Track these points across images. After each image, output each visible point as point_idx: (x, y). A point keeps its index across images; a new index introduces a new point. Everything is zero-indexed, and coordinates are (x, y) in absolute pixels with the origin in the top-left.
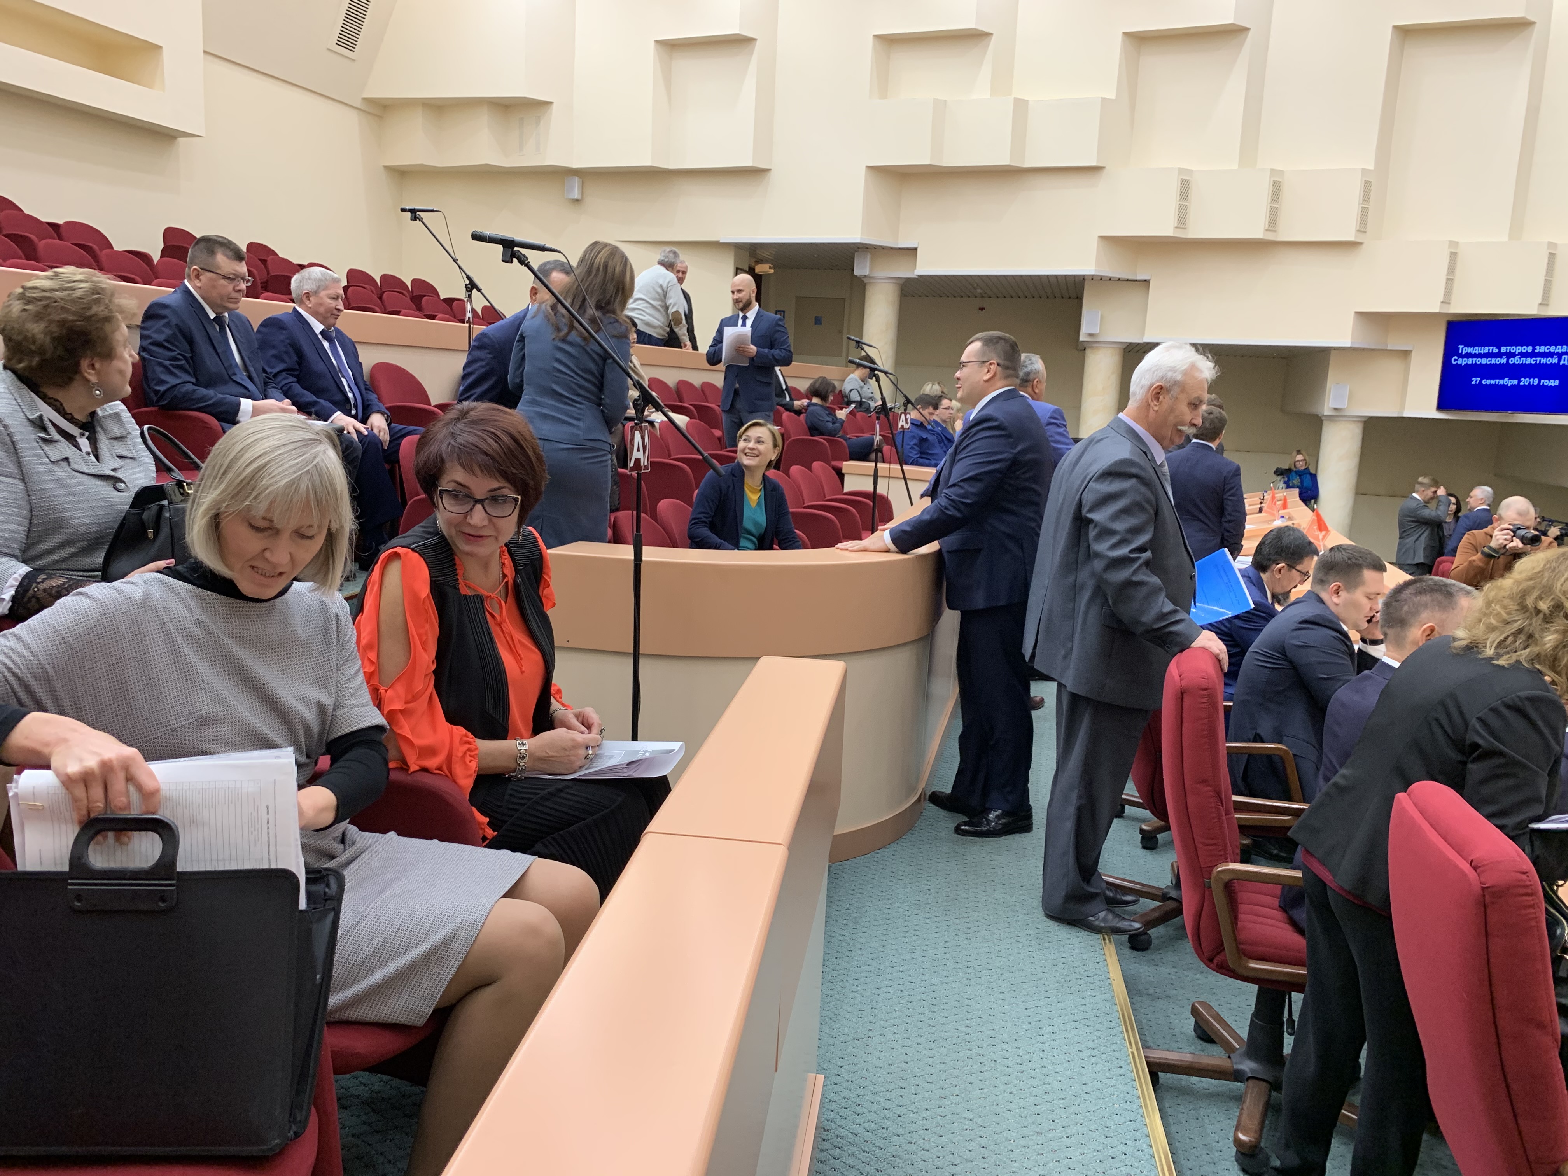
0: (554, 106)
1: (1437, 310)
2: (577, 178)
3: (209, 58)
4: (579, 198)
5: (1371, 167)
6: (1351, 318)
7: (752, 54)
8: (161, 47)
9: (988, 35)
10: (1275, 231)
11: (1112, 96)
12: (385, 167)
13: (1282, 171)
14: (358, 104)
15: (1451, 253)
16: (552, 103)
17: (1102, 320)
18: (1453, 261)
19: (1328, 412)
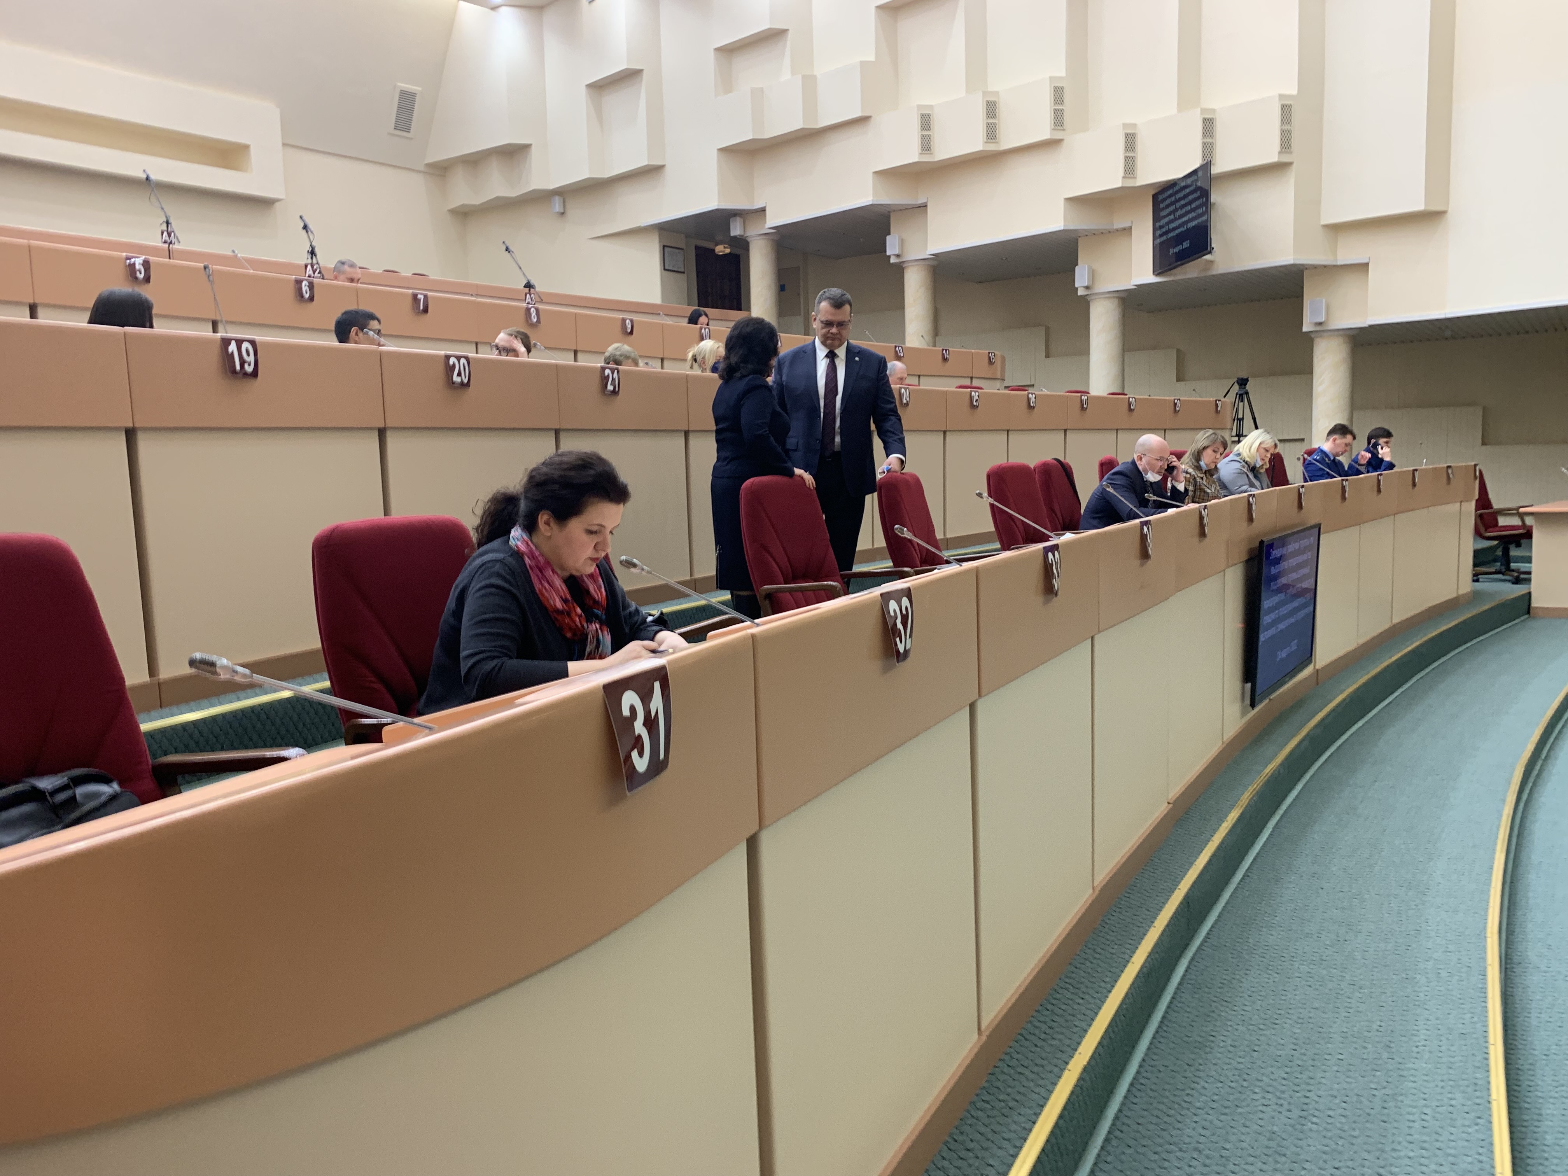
0: (533, 148)
1: (1119, 185)
2: (557, 197)
3: (286, 148)
4: (562, 211)
5: (1062, 73)
6: (1062, 203)
7: (641, 81)
8: (249, 146)
9: (786, 30)
10: (997, 142)
11: (872, 58)
12: (449, 211)
13: (997, 93)
14: (422, 168)
15: (1127, 134)
16: (530, 145)
17: (902, 242)
18: (1130, 140)
19: (1081, 292)
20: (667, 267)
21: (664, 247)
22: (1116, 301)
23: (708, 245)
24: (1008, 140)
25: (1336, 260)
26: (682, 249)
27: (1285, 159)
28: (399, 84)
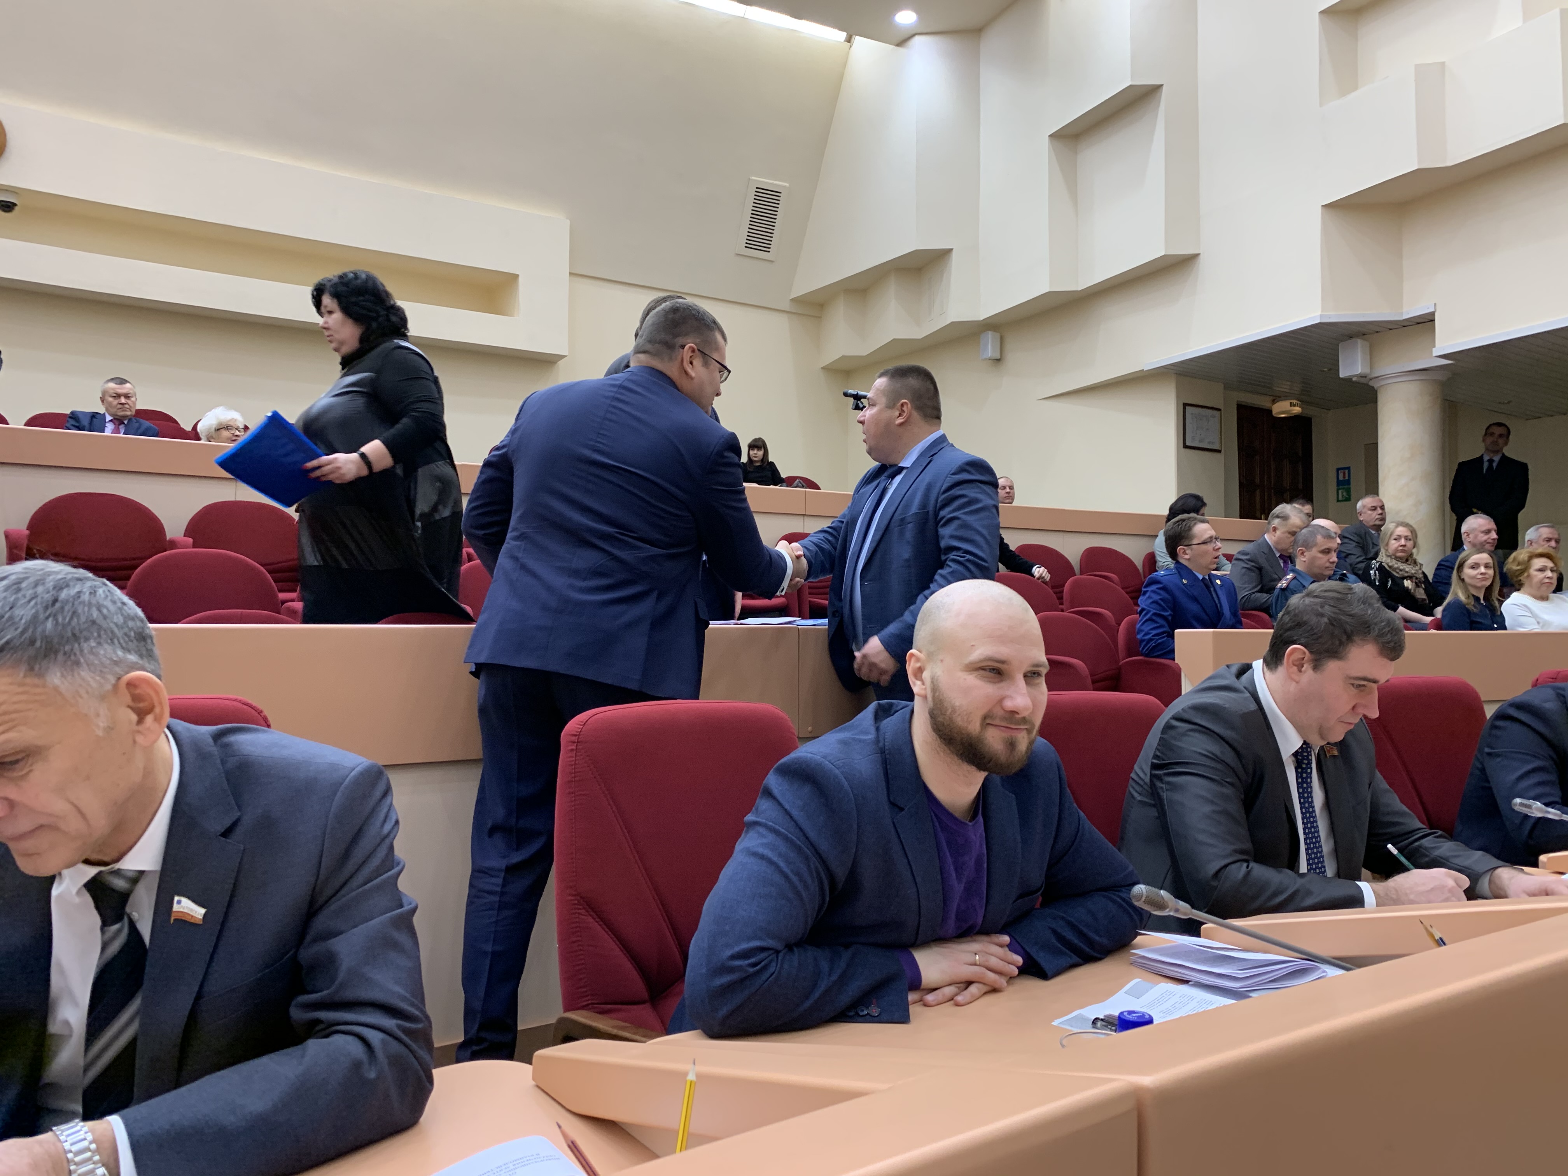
0: (954, 255)
2: (990, 332)
3: (576, 279)
4: (998, 356)
7: (1158, 106)
8: (517, 276)
12: (823, 366)
14: (786, 306)
16: (949, 250)
20: (1188, 444)
21: (1185, 405)
23: (1262, 401)
26: (1219, 410)
28: (754, 178)
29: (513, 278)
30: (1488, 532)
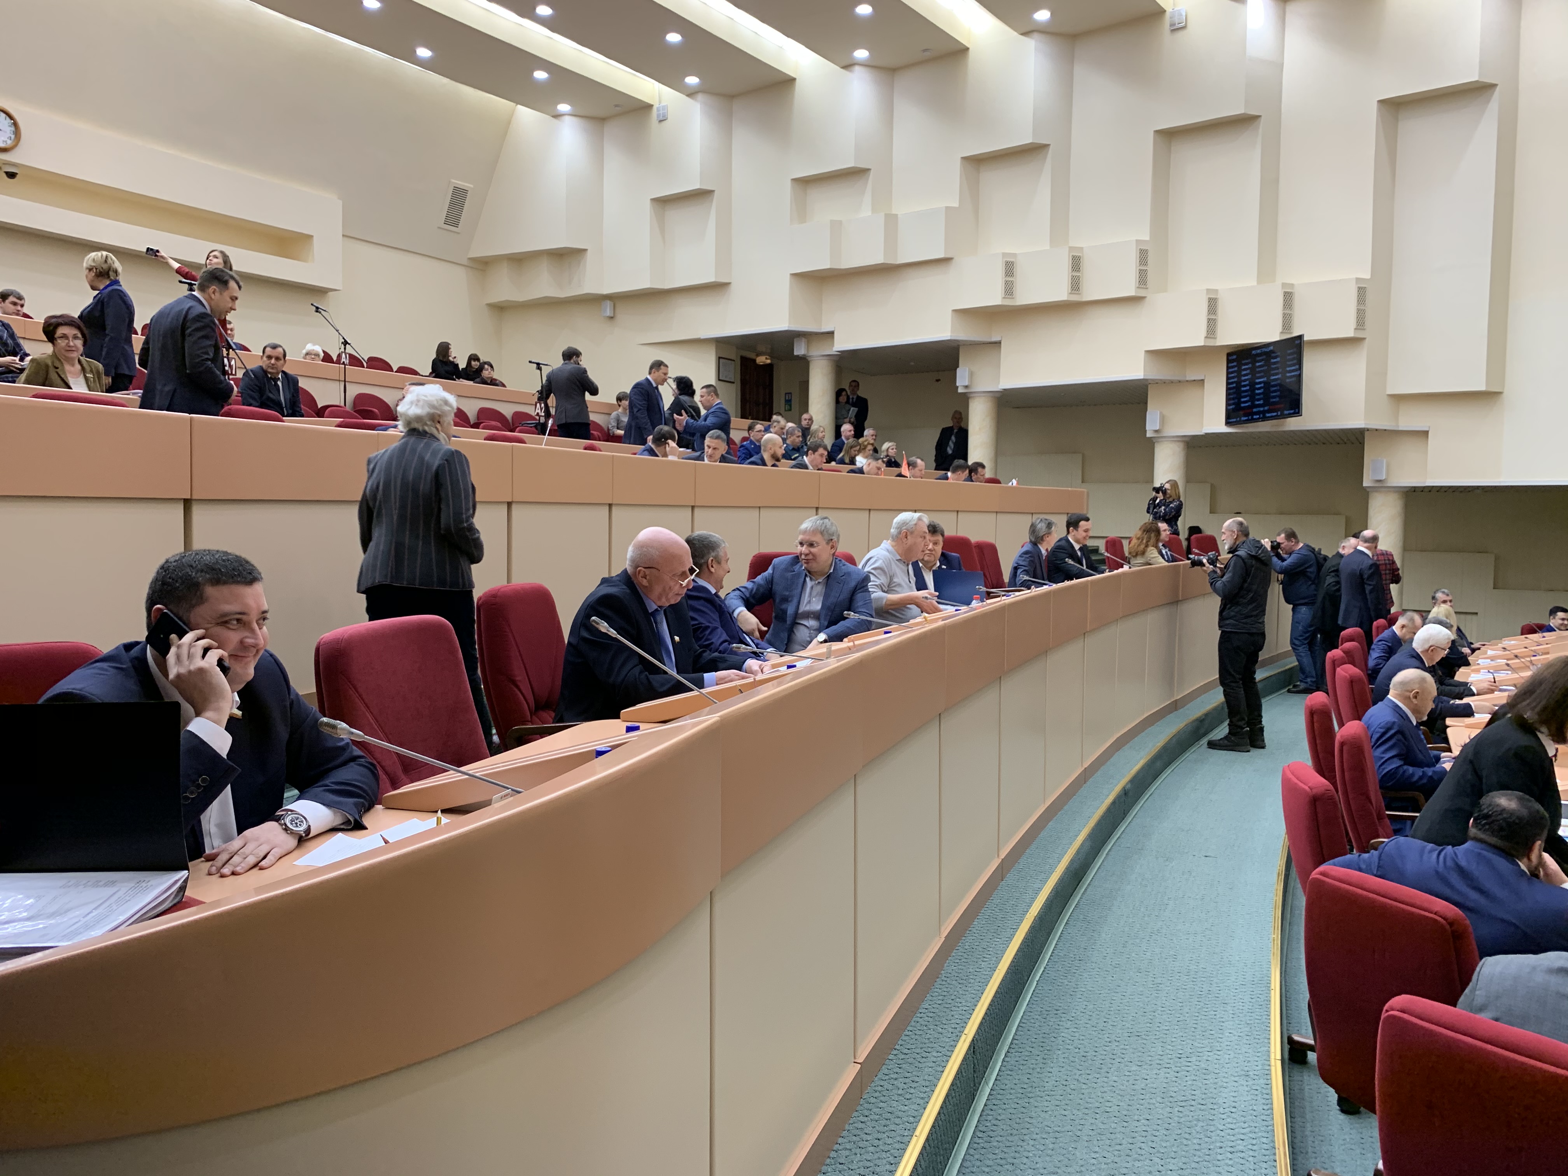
0: (589, 253)
1: (1202, 344)
2: (609, 301)
3: (346, 239)
4: (612, 315)
5: (1147, 237)
6: (1142, 355)
7: (712, 201)
8: (312, 236)
9: (869, 170)
10: (1080, 294)
11: (955, 204)
12: (488, 305)
13: (1082, 248)
14: (465, 262)
15: (1210, 299)
16: (585, 250)
17: (971, 374)
18: (1213, 305)
19: (1149, 435)
21: (719, 355)
22: (1181, 445)
23: (752, 356)
24: (1090, 294)
25: (1398, 426)
26: (733, 358)
27: (1360, 335)
28: (453, 181)
29: (310, 237)
30: (850, 431)
